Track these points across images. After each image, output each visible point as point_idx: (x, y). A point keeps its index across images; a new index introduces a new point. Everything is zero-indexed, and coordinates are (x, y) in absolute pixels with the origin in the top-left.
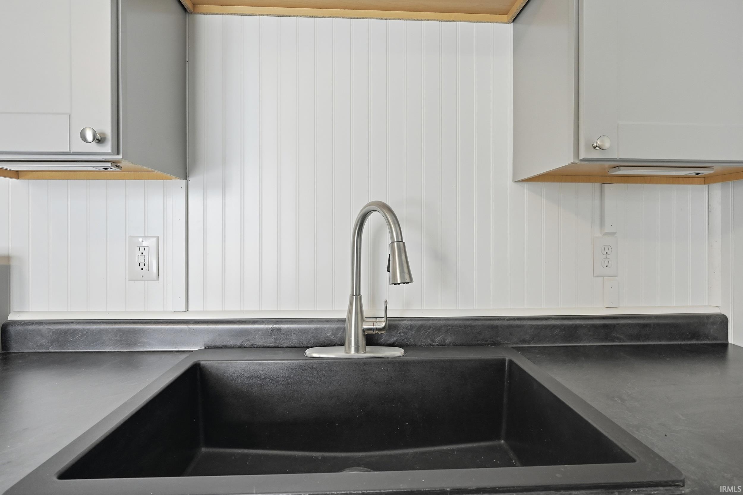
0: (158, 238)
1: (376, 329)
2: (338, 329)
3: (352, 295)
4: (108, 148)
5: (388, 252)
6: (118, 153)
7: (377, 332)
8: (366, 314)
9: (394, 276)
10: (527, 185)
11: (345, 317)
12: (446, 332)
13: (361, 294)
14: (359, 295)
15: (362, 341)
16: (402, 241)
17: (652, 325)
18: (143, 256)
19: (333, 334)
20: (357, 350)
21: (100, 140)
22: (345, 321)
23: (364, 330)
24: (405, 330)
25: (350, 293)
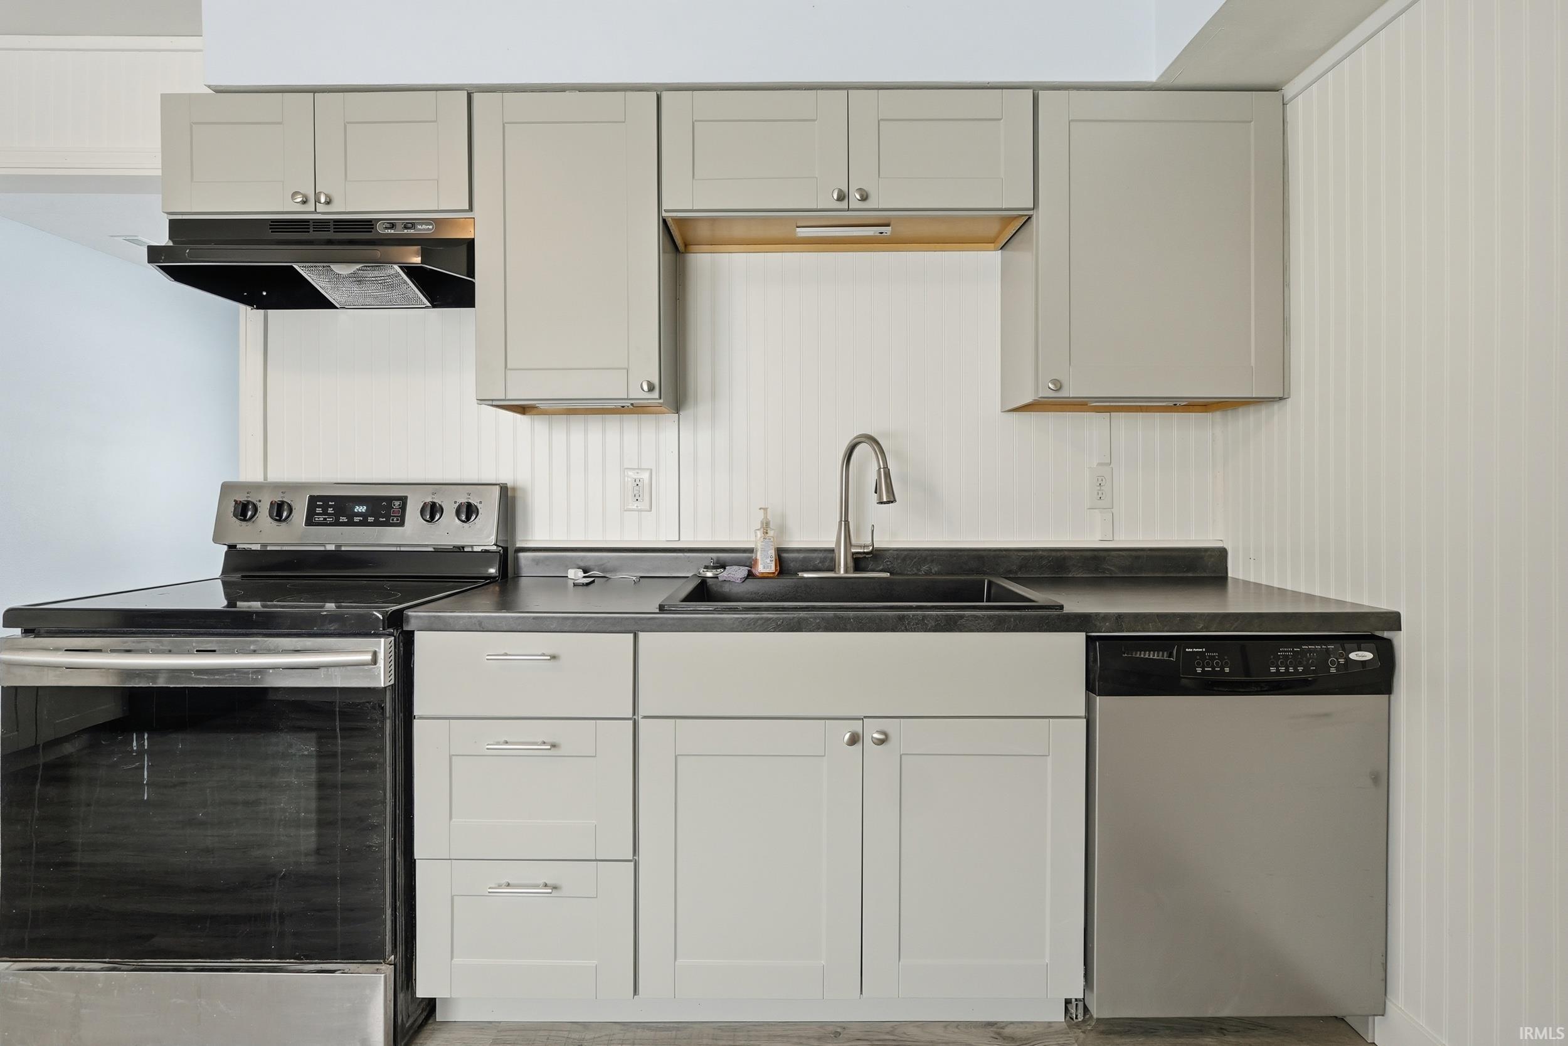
0: (651, 470)
1: (864, 553)
2: (825, 558)
3: (841, 521)
4: (656, 394)
5: (875, 477)
6: (660, 398)
7: (864, 555)
8: (853, 541)
9: (880, 496)
10: (1015, 415)
11: (834, 546)
12: (932, 561)
13: (849, 520)
14: (848, 521)
15: (851, 564)
16: (887, 467)
17: (1145, 557)
18: (637, 488)
19: (820, 562)
20: (846, 571)
21: (651, 388)
22: (833, 550)
23: (854, 554)
24: (891, 559)
25: (838, 520)
